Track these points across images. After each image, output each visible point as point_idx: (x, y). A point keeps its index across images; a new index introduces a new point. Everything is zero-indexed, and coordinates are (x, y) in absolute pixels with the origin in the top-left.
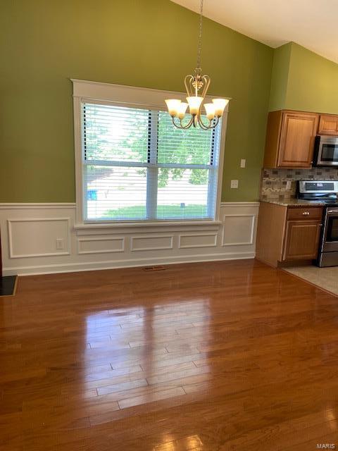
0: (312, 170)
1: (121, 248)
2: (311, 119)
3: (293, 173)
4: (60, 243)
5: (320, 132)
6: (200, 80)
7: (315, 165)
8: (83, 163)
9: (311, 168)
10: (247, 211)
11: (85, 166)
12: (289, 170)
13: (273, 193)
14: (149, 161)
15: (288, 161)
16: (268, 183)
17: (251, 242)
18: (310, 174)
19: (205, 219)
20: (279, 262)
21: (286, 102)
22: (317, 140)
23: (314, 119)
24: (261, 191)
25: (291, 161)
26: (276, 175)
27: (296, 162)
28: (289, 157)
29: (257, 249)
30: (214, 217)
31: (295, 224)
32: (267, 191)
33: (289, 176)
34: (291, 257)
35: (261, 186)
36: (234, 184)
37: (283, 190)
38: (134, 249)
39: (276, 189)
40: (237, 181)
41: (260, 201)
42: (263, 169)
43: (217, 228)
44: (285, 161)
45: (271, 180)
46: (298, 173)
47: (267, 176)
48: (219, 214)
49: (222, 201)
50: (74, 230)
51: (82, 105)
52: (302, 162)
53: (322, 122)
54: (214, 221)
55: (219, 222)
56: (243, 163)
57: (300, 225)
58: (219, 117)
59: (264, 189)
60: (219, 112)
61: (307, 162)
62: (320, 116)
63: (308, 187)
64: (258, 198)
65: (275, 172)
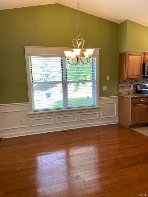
0: (143, 79)
1: (52, 122)
2: (140, 55)
3: (134, 81)
4: (22, 121)
5: (145, 61)
6: (80, 41)
7: (144, 77)
8: (31, 83)
9: (142, 78)
10: (112, 101)
11: (32, 85)
12: (131, 80)
13: (124, 91)
14: (63, 81)
15: (130, 76)
16: (121, 87)
17: (116, 116)
18: (143, 81)
19: (92, 106)
20: (129, 125)
21: (127, 48)
22: (144, 64)
23: (142, 55)
24: (118, 91)
25: (132, 76)
26: (125, 83)
27: (134, 76)
28: (130, 74)
29: (119, 119)
30: (96, 105)
31: (136, 106)
32: (121, 91)
33: (132, 83)
34: (135, 123)
35: (118, 89)
36: (105, 88)
37: (129, 90)
38: (58, 123)
39: (126, 89)
40: (106, 87)
41: (118, 96)
42: (118, 80)
43: (98, 110)
44: (129, 76)
45: (123, 85)
46: (136, 81)
47: (121, 83)
48: (98, 103)
49: (99, 97)
50: (29, 115)
51: (29, 57)
52: (137, 76)
53: (146, 56)
54: (96, 107)
55: (98, 107)
56: (108, 78)
57: (138, 107)
58: (90, 57)
59: (120, 90)
60: (90, 55)
61: (140, 76)
62: (144, 53)
63: (142, 87)
64: (117, 94)
65: (125, 81)
